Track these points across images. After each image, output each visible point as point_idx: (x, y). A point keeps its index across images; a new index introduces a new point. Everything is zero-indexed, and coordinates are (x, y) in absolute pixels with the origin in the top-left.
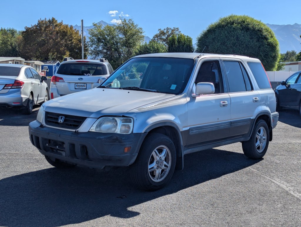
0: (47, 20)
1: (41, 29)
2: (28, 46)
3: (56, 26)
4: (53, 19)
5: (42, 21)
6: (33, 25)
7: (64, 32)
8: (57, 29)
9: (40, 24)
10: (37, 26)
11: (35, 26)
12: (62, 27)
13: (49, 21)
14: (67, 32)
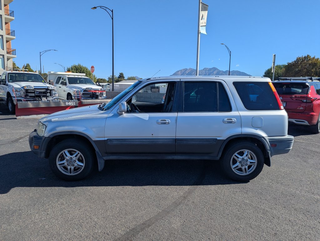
0: (303, 57)
1: (298, 63)
2: (288, 74)
3: (309, 60)
4: (308, 56)
5: (300, 58)
6: (293, 61)
7: (315, 63)
8: (310, 62)
9: (298, 59)
10: (296, 61)
11: (295, 61)
12: (314, 60)
13: (305, 57)
14: (317, 64)
